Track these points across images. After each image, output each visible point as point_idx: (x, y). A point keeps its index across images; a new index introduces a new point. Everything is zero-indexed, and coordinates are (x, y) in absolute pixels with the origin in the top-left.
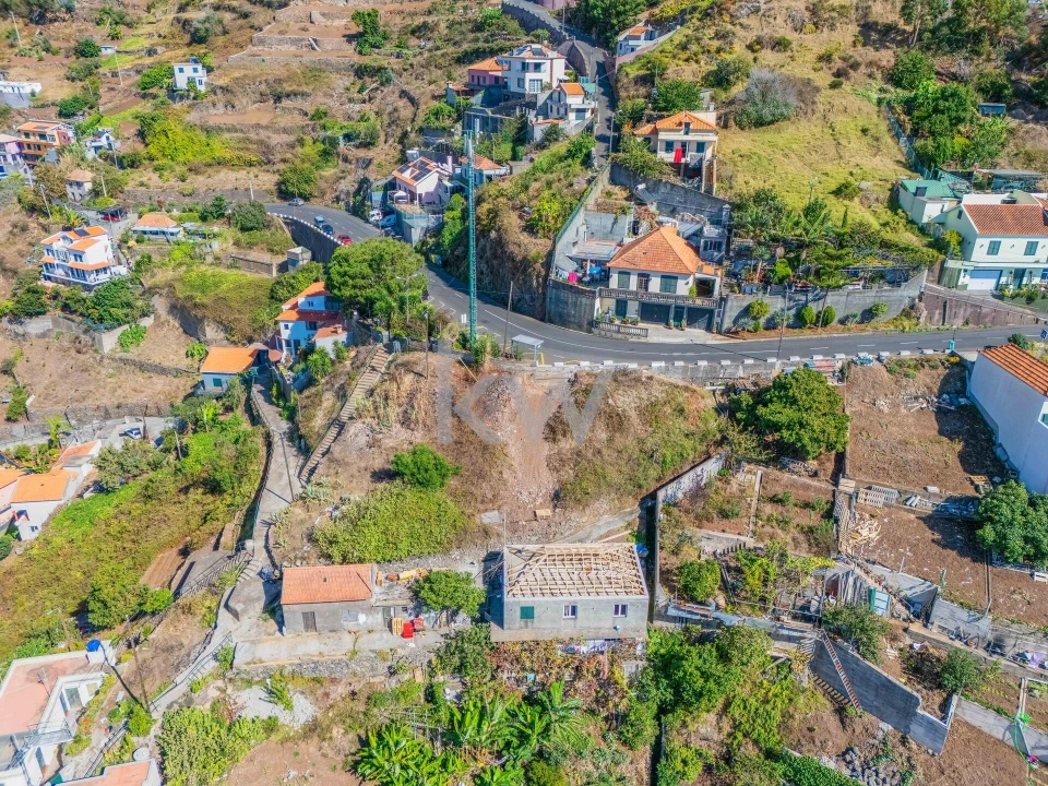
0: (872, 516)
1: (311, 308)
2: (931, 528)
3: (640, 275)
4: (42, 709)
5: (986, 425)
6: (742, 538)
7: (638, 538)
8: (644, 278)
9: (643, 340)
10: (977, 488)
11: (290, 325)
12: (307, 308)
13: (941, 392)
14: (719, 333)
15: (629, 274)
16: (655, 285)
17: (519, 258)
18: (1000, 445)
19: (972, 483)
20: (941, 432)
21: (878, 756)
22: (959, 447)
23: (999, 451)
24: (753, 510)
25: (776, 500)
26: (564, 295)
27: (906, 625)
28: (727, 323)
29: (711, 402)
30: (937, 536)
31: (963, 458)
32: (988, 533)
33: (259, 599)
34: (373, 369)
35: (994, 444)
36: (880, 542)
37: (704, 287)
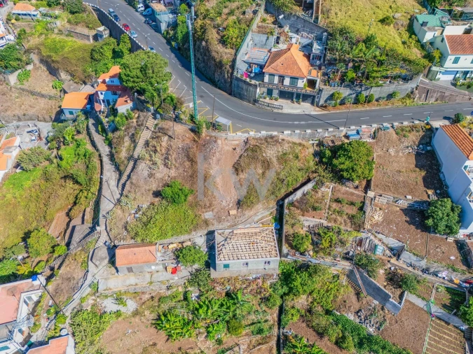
0: (380, 209)
1: (113, 84)
2: (406, 215)
3: (280, 76)
4: (17, 309)
5: (437, 161)
6: (322, 221)
7: (275, 220)
8: (282, 78)
9: (280, 111)
10: (429, 196)
11: (103, 93)
12: (110, 83)
13: (420, 144)
14: (317, 106)
15: (274, 75)
16: (287, 81)
17: (218, 60)
18: (442, 173)
19: (427, 193)
20: (416, 166)
21: (371, 315)
22: (423, 173)
23: (441, 175)
24: (327, 206)
25: (338, 201)
26: (241, 84)
27: (389, 259)
28: (322, 102)
29: (311, 150)
30: (408, 219)
31: (424, 179)
32: (430, 222)
33: (106, 258)
34: (148, 128)
35: (440, 171)
36: (383, 222)
37: (312, 83)
